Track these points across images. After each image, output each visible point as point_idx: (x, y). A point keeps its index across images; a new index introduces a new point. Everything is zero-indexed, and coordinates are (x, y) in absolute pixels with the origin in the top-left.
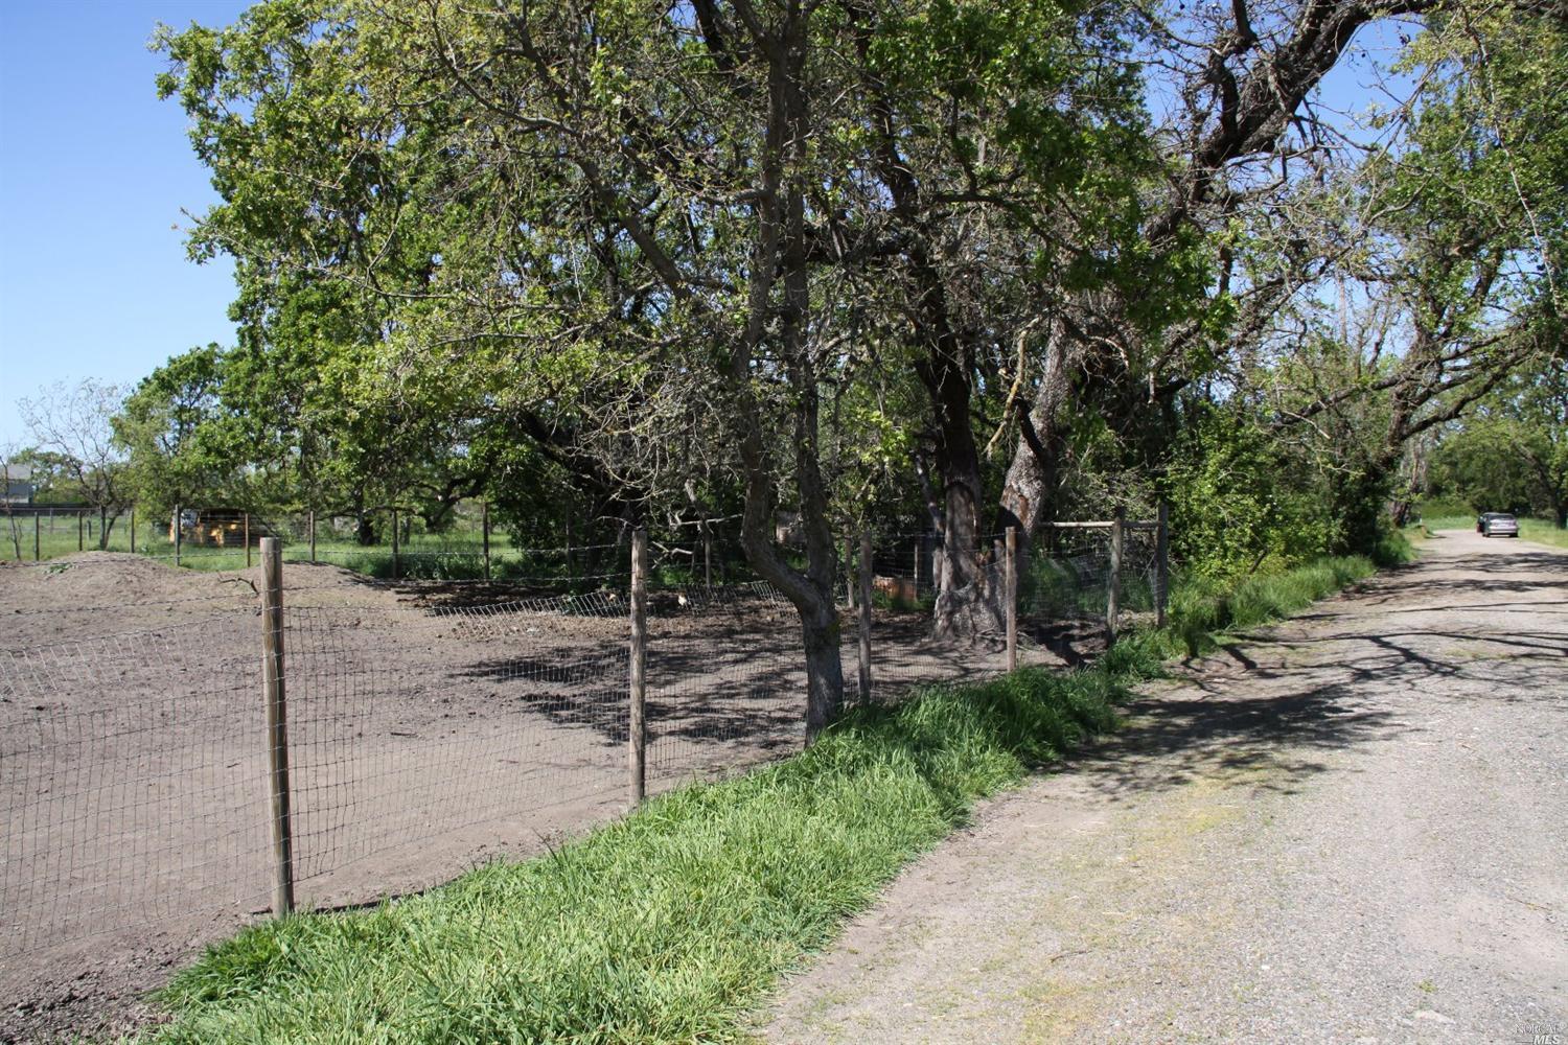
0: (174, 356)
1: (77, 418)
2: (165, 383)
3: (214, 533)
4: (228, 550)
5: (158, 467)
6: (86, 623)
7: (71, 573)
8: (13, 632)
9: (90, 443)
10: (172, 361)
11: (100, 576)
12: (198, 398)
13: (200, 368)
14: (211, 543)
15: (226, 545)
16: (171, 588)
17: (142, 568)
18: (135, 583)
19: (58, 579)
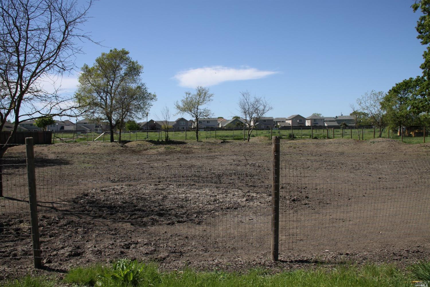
0: (397, 83)
1: (372, 102)
2: (395, 91)
3: (411, 133)
4: (415, 138)
5: (395, 115)
6: (382, 157)
7: (376, 144)
8: (364, 158)
9: (376, 109)
10: (397, 84)
11: (384, 144)
12: (406, 94)
13: (406, 86)
14: (410, 136)
15: (414, 137)
16: (404, 148)
17: (395, 143)
18: (394, 147)
19: (373, 145)
